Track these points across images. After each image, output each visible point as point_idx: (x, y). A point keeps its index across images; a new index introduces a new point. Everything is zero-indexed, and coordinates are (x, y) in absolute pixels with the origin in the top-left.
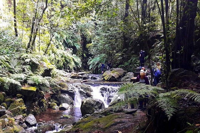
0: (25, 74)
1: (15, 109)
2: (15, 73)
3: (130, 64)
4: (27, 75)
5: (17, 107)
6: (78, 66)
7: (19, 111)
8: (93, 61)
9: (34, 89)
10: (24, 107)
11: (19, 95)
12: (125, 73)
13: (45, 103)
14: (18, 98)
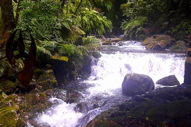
0: (56, 41)
1: (45, 82)
2: (45, 40)
3: (179, 30)
4: (57, 43)
5: (47, 80)
6: (108, 31)
7: (49, 85)
8: (129, 25)
9: (65, 59)
10: (54, 80)
11: (49, 66)
12: (174, 42)
13: (76, 75)
14: (48, 69)
